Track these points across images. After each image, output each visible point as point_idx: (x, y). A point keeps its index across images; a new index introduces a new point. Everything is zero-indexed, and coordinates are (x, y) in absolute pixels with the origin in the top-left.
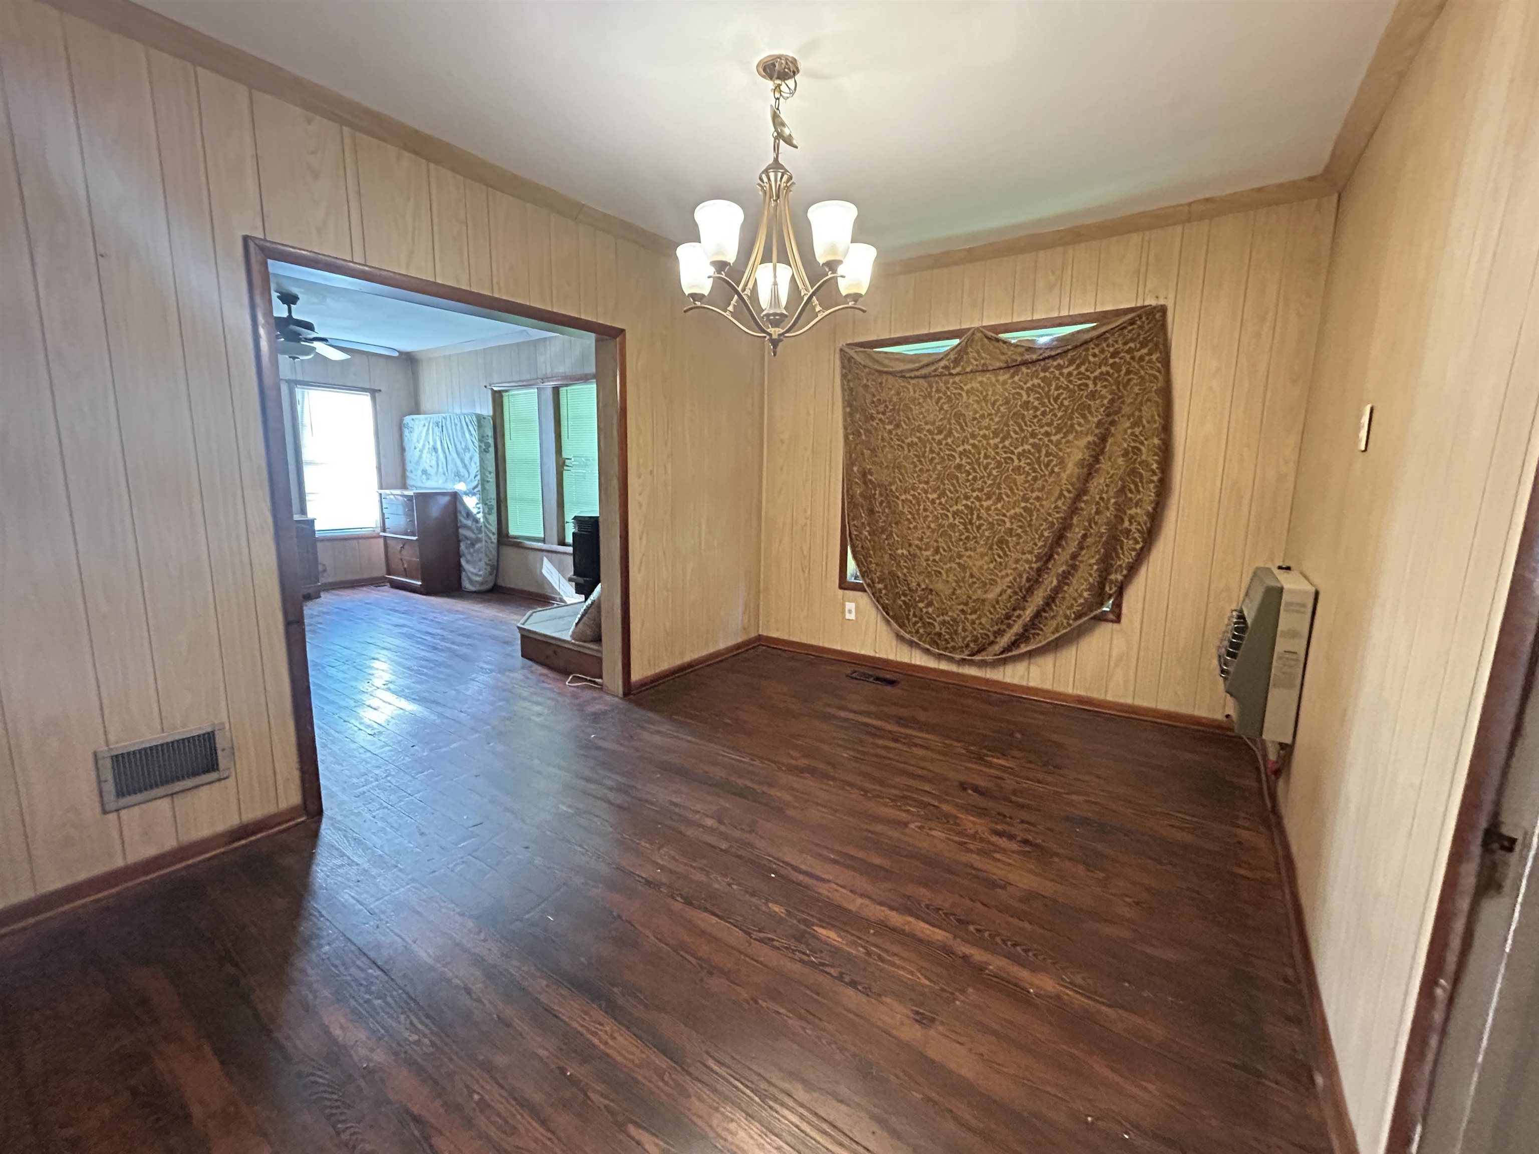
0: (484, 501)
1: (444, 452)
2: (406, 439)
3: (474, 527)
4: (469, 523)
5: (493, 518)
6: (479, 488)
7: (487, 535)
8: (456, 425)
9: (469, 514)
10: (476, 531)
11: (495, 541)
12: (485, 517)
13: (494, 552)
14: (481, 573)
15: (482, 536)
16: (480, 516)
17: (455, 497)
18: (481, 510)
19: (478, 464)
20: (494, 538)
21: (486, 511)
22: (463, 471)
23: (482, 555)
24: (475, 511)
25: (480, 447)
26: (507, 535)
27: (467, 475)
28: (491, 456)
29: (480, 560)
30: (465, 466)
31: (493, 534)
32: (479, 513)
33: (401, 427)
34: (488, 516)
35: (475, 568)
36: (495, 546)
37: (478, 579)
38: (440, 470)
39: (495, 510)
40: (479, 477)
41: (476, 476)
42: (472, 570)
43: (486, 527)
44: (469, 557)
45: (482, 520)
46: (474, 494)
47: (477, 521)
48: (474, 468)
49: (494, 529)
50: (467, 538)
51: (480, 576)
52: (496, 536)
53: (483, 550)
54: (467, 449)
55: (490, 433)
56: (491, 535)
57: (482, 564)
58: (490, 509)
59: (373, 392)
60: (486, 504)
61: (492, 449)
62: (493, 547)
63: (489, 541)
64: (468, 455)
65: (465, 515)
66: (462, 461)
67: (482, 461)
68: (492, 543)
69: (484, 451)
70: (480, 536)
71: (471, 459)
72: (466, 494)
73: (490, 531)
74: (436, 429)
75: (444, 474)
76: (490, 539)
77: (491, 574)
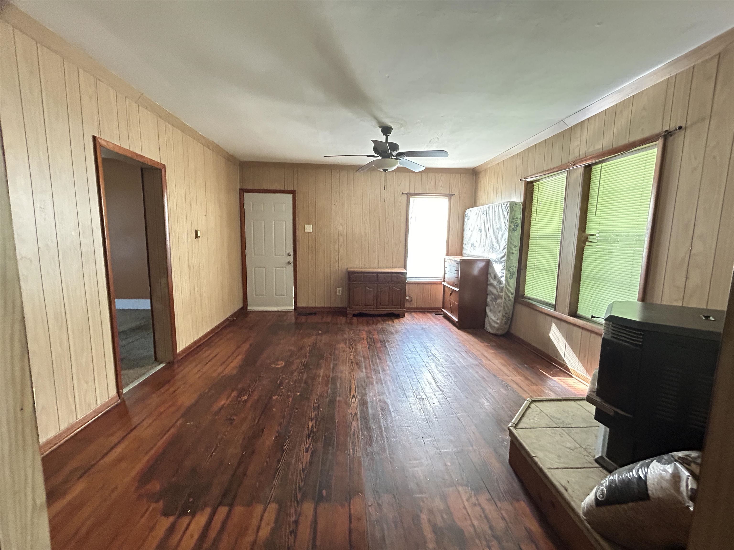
0: (507, 268)
1: (486, 232)
2: (465, 223)
3: (497, 286)
4: (495, 283)
5: (513, 282)
6: (505, 258)
7: (506, 294)
8: (495, 211)
9: (495, 277)
10: (499, 290)
11: (512, 299)
12: (507, 280)
13: (511, 308)
14: (498, 321)
15: (503, 294)
16: (503, 279)
17: (488, 263)
18: (505, 275)
19: (507, 240)
20: (512, 297)
21: (508, 276)
22: (496, 245)
23: (501, 309)
24: (499, 274)
25: (510, 226)
26: (523, 296)
27: (498, 248)
28: (518, 234)
29: (499, 312)
30: (498, 241)
31: (512, 294)
32: (502, 277)
33: (463, 216)
34: (509, 279)
35: (495, 317)
36: (511, 303)
37: (496, 325)
38: (482, 243)
39: (515, 276)
40: (506, 250)
41: (504, 248)
42: (493, 318)
43: (506, 287)
44: (492, 307)
45: (504, 282)
46: (501, 262)
47: (500, 282)
48: (504, 242)
49: (512, 289)
50: (492, 294)
51: (497, 323)
52: (513, 296)
53: (502, 305)
54: (500, 229)
55: (520, 216)
56: (510, 296)
57: (500, 315)
58: (512, 274)
59: (450, 196)
60: (509, 270)
61: (519, 228)
62: (510, 304)
63: (507, 299)
64: (501, 233)
65: (493, 277)
66: (496, 237)
67: (510, 237)
68: (510, 300)
69: (512, 230)
70: (501, 294)
71: (502, 236)
72: (496, 262)
73: (509, 291)
74: (483, 216)
75: (484, 246)
76: (509, 297)
77: (506, 323)
